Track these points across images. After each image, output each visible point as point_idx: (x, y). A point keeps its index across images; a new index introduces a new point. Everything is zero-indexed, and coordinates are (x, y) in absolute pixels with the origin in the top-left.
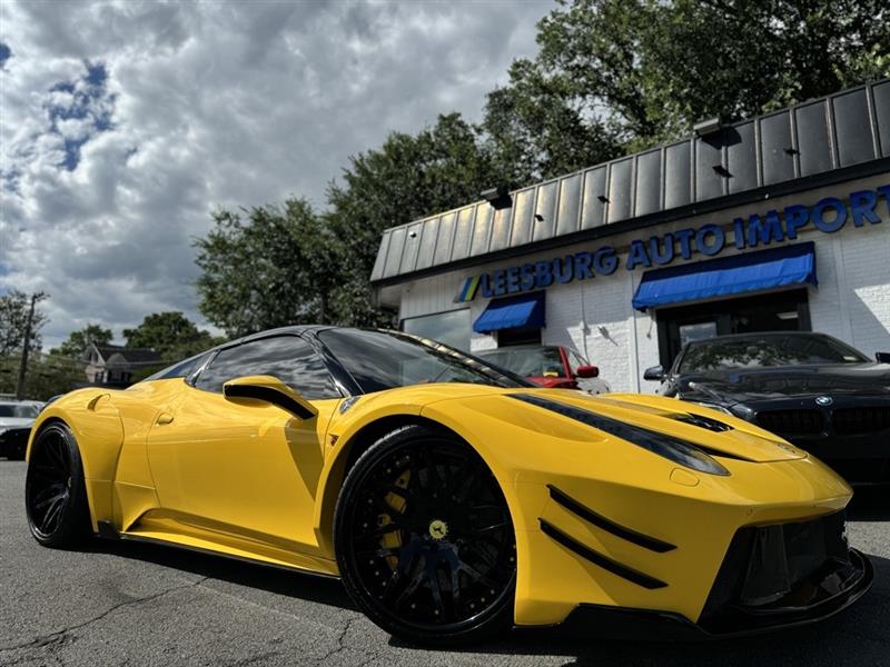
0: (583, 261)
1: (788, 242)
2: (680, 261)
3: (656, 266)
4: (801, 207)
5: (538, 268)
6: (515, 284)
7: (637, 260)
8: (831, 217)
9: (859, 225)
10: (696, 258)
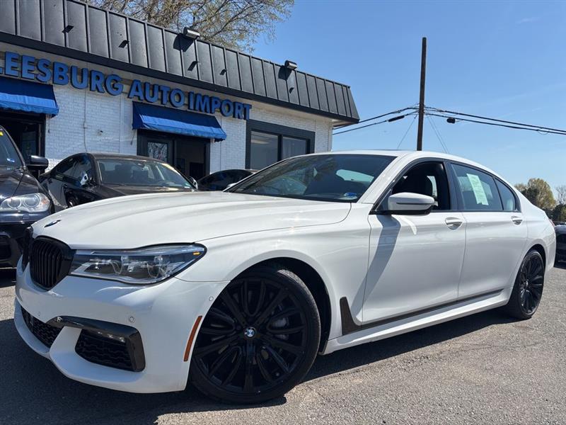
0: (98, 78)
1: (209, 114)
2: (158, 103)
3: (145, 102)
4: (218, 99)
5: (57, 67)
6: (29, 71)
7: (137, 94)
8: (225, 109)
9: (234, 117)
10: (168, 105)
